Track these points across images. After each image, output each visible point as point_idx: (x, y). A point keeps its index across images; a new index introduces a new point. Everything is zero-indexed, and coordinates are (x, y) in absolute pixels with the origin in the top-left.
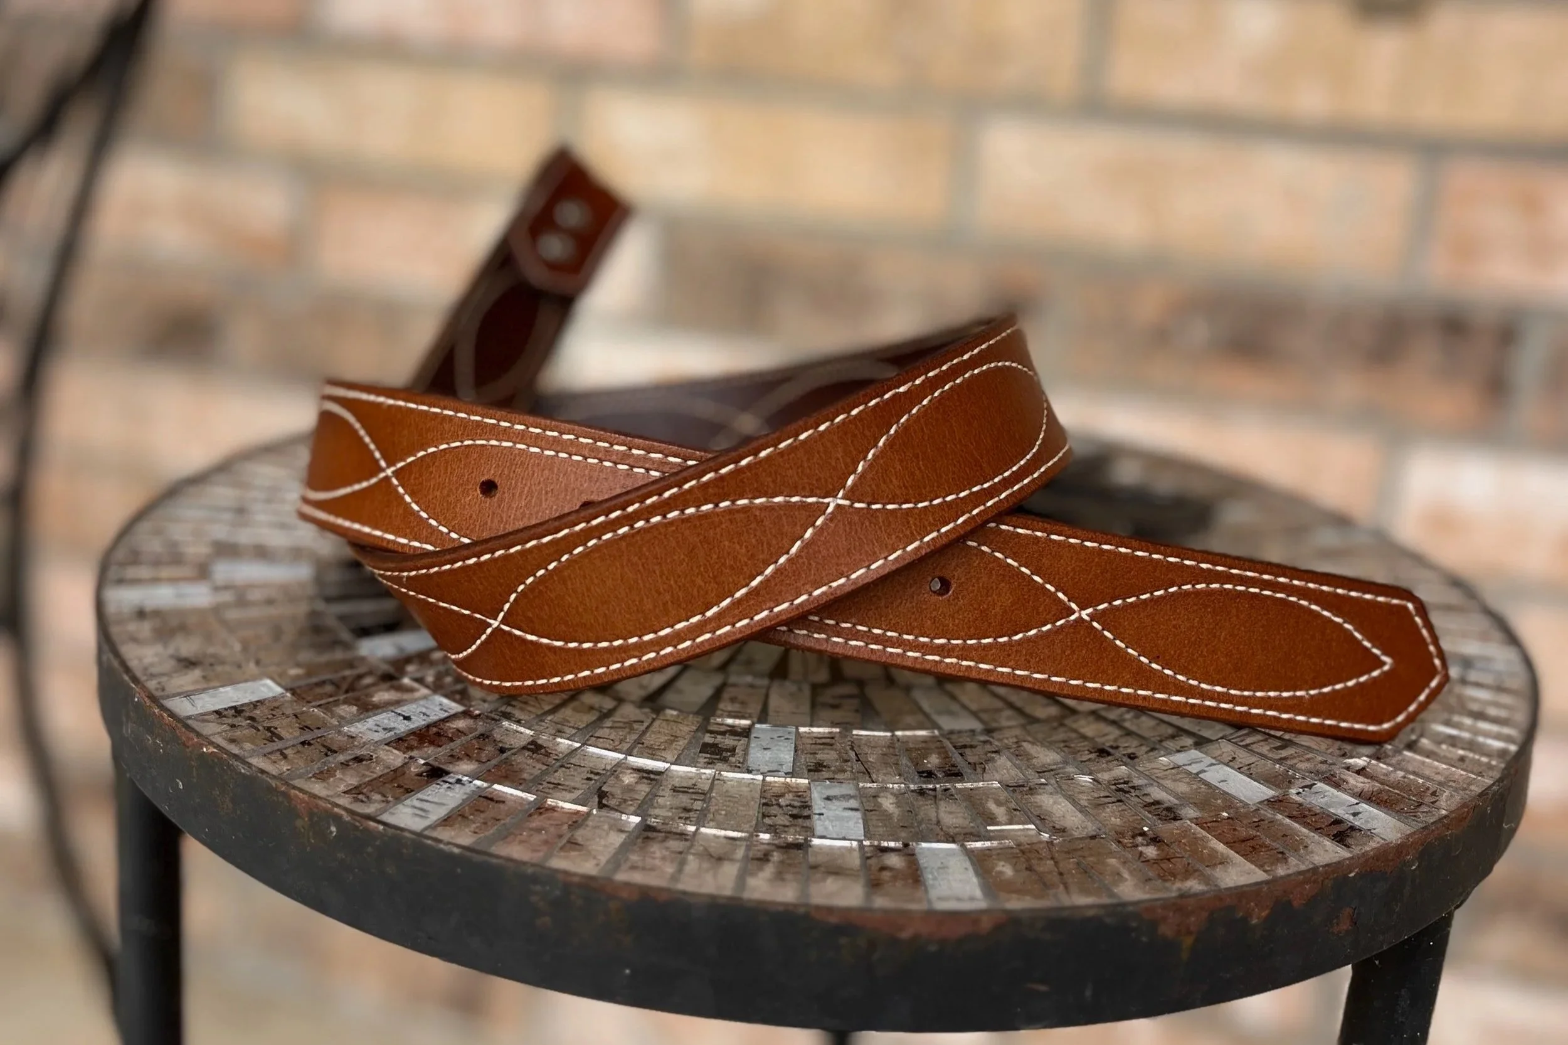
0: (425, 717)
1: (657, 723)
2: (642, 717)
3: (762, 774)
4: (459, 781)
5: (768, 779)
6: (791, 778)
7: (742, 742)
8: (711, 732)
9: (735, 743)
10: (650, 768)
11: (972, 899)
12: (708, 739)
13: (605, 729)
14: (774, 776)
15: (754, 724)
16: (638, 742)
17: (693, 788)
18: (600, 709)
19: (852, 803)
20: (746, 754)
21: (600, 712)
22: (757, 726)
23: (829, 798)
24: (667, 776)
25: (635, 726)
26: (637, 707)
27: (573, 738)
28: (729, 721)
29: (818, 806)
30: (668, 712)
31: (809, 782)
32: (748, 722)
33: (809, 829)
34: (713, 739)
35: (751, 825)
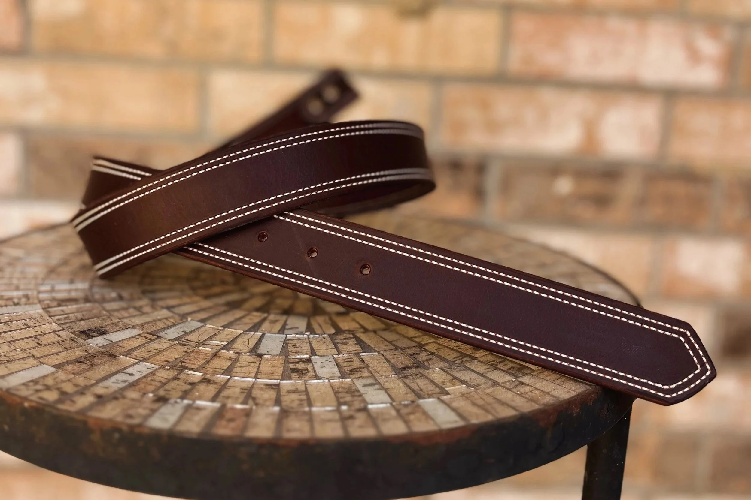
0: (140, 373)
1: (263, 362)
2: (255, 360)
3: (327, 379)
4: (176, 402)
5: (331, 381)
6: (342, 379)
7: (309, 366)
8: (291, 363)
9: (306, 366)
10: (269, 383)
11: (456, 422)
12: (291, 366)
13: (238, 368)
14: (334, 379)
15: (311, 357)
16: (258, 372)
17: (298, 390)
18: (230, 359)
19: (377, 387)
20: (315, 371)
21: (231, 360)
22: (313, 357)
23: (365, 386)
24: (281, 386)
25: (252, 365)
26: (248, 355)
27: (224, 374)
28: (298, 357)
29: (362, 390)
30: (266, 356)
31: (351, 380)
32: (308, 356)
33: (364, 401)
34: (294, 366)
35: (335, 403)
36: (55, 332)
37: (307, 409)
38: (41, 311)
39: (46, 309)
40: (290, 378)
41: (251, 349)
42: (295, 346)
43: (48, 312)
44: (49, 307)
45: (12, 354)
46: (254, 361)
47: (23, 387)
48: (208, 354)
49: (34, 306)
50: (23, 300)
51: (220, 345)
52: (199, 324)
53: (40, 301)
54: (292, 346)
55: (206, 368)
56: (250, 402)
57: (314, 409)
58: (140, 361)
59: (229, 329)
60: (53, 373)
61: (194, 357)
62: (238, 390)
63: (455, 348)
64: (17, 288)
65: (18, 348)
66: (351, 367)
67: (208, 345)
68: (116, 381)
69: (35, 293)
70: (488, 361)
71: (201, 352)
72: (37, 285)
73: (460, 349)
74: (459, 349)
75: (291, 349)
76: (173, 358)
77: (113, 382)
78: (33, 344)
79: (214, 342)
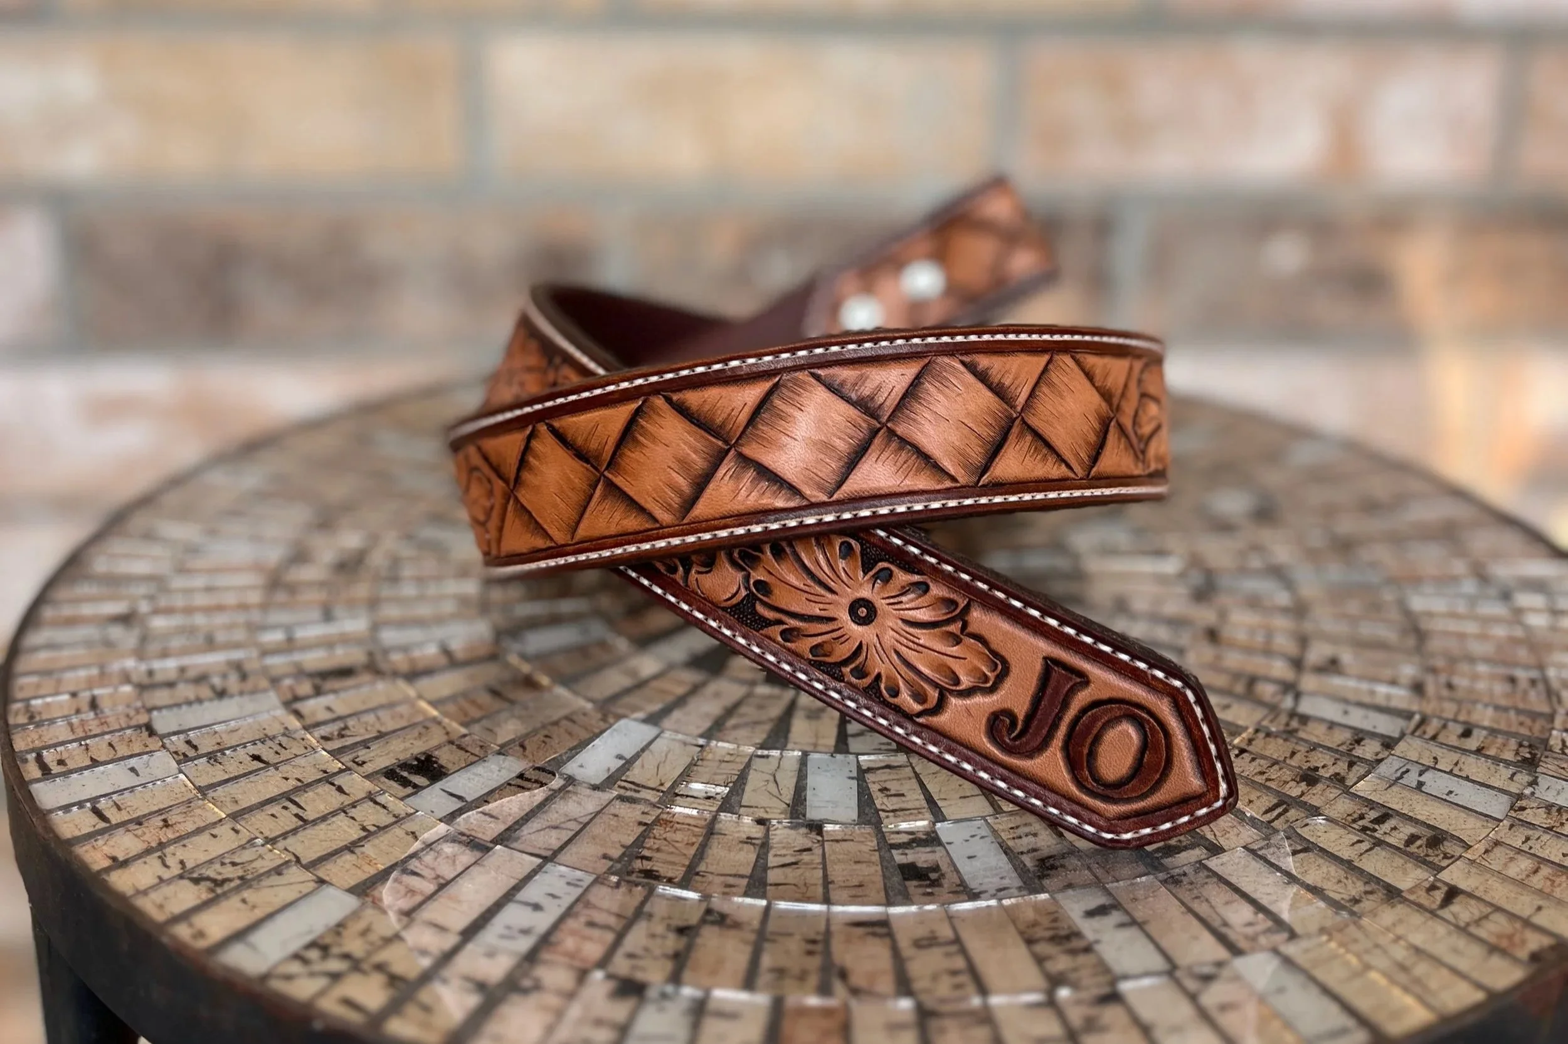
0: (556, 902)
1: (828, 848)
2: (808, 844)
3: (992, 896)
4: (665, 996)
5: (1005, 903)
6: (1029, 893)
7: (939, 854)
8: (895, 847)
9: (931, 855)
10: (865, 919)
12: (898, 858)
13: (776, 871)
14: (1010, 897)
15: (934, 824)
16: (827, 882)
17: (935, 938)
18: (749, 840)
19: (1116, 917)
20: (957, 871)
21: (754, 844)
22: (939, 825)
23: (1090, 914)
24: (895, 926)
25: (806, 857)
26: (789, 827)
27: (749, 893)
28: (904, 826)
29: (1089, 929)
30: (829, 829)
31: (1051, 896)
32: (925, 823)
33: (1103, 968)
34: (904, 857)
35: (1040, 981)
36: (328, 778)
37: (976, 1001)
38: (280, 712)
39: (292, 703)
40: (907, 900)
41: (788, 805)
42: (886, 789)
43: (298, 714)
44: (297, 699)
45: (246, 856)
46: (807, 847)
47: (295, 967)
48: (695, 826)
49: (259, 696)
50: (233, 682)
51: (713, 795)
52: (649, 731)
53: (275, 681)
54: (880, 790)
55: (703, 876)
56: (839, 988)
57: (995, 1000)
58: (546, 859)
59: (720, 744)
60: (355, 915)
61: (665, 839)
62: (795, 946)
63: (1260, 779)
64: (210, 644)
65: (258, 835)
66: (1035, 853)
67: (687, 796)
68: (506, 932)
69: (254, 653)
70: (1350, 818)
71: (678, 823)
72: (254, 628)
73: (1270, 780)
74: (1268, 780)
75: (880, 801)
76: (618, 846)
77: (502, 937)
78: (286, 820)
79: (697, 787)
